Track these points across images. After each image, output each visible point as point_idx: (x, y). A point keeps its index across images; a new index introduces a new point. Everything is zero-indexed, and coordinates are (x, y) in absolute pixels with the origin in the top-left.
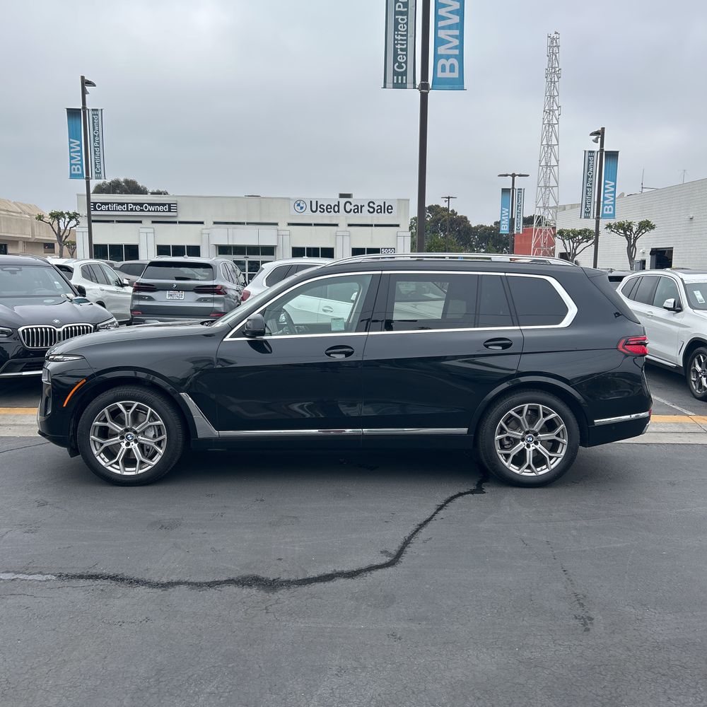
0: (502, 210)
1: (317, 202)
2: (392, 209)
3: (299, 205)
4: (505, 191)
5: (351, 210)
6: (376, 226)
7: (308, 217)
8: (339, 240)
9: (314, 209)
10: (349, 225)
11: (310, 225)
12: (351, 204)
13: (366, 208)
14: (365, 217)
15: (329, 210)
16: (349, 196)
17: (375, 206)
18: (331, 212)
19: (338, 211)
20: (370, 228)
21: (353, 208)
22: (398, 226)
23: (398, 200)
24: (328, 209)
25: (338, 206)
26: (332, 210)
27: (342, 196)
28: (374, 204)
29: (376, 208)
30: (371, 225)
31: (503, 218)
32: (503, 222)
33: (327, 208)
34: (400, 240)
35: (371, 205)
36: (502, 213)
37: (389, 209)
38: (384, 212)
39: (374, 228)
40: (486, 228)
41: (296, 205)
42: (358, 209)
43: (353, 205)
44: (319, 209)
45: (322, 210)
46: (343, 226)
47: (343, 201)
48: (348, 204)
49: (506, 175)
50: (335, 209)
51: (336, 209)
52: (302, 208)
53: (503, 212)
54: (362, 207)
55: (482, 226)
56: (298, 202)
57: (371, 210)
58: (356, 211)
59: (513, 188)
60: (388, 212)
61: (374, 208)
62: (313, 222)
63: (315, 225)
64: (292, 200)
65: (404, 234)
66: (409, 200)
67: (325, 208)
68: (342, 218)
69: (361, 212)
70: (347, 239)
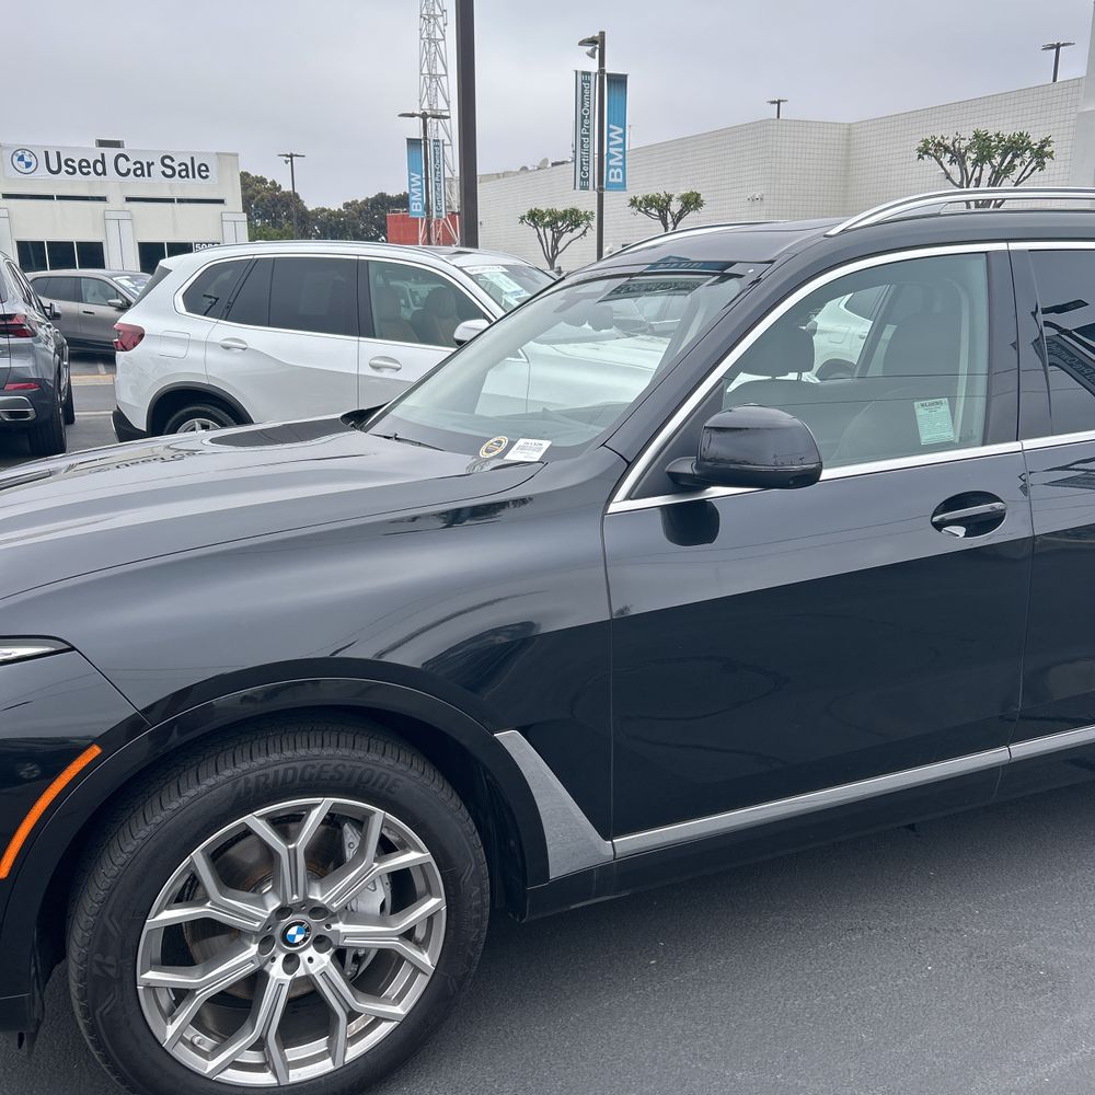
0: (410, 177)
1: (58, 154)
2: (207, 170)
3: (21, 158)
4: (412, 142)
5: (129, 170)
6: (180, 201)
7: (41, 181)
8: (113, 226)
9: (54, 167)
10: (129, 200)
11: (50, 198)
12: (128, 160)
13: (157, 169)
14: (156, 185)
15: (85, 170)
16: (117, 144)
17: (175, 165)
18: (89, 173)
19: (104, 173)
20: (169, 205)
21: (133, 167)
22: (221, 201)
23: (217, 154)
24: (83, 167)
25: (103, 163)
26: (91, 170)
27: (102, 143)
28: (173, 160)
29: (178, 169)
30: (172, 201)
31: (413, 190)
32: (413, 198)
33: (81, 167)
34: (228, 227)
35: (167, 161)
36: (410, 183)
37: (202, 171)
38: (194, 177)
39: (176, 205)
40: (332, 214)
41: (15, 158)
42: (143, 170)
43: (133, 160)
44: (64, 168)
45: (71, 170)
46: (116, 201)
47: (110, 153)
48: (122, 159)
49: (412, 115)
50: (97, 167)
51: (99, 167)
52: (28, 165)
53: (413, 180)
54: (149, 165)
55: (324, 210)
56: (20, 153)
57: (169, 172)
58: (139, 172)
59: (425, 138)
60: (202, 177)
61: (173, 169)
62: (55, 193)
63: (60, 198)
64: (7, 148)
65: (235, 217)
66: (237, 155)
67: (76, 165)
68: (111, 185)
69: (149, 175)
70: (126, 226)
